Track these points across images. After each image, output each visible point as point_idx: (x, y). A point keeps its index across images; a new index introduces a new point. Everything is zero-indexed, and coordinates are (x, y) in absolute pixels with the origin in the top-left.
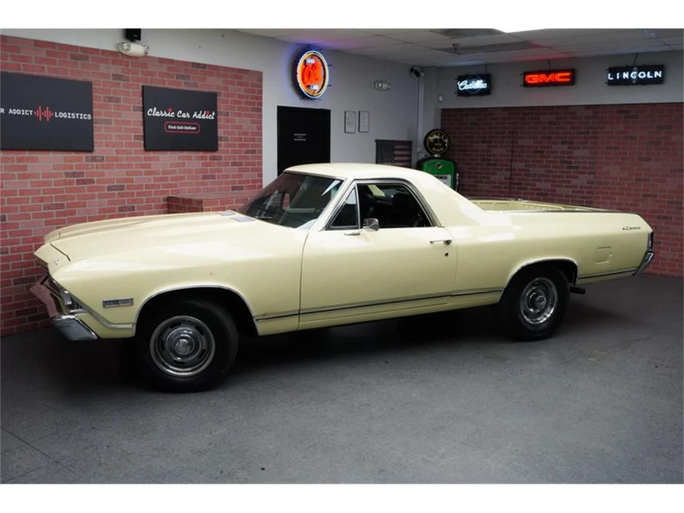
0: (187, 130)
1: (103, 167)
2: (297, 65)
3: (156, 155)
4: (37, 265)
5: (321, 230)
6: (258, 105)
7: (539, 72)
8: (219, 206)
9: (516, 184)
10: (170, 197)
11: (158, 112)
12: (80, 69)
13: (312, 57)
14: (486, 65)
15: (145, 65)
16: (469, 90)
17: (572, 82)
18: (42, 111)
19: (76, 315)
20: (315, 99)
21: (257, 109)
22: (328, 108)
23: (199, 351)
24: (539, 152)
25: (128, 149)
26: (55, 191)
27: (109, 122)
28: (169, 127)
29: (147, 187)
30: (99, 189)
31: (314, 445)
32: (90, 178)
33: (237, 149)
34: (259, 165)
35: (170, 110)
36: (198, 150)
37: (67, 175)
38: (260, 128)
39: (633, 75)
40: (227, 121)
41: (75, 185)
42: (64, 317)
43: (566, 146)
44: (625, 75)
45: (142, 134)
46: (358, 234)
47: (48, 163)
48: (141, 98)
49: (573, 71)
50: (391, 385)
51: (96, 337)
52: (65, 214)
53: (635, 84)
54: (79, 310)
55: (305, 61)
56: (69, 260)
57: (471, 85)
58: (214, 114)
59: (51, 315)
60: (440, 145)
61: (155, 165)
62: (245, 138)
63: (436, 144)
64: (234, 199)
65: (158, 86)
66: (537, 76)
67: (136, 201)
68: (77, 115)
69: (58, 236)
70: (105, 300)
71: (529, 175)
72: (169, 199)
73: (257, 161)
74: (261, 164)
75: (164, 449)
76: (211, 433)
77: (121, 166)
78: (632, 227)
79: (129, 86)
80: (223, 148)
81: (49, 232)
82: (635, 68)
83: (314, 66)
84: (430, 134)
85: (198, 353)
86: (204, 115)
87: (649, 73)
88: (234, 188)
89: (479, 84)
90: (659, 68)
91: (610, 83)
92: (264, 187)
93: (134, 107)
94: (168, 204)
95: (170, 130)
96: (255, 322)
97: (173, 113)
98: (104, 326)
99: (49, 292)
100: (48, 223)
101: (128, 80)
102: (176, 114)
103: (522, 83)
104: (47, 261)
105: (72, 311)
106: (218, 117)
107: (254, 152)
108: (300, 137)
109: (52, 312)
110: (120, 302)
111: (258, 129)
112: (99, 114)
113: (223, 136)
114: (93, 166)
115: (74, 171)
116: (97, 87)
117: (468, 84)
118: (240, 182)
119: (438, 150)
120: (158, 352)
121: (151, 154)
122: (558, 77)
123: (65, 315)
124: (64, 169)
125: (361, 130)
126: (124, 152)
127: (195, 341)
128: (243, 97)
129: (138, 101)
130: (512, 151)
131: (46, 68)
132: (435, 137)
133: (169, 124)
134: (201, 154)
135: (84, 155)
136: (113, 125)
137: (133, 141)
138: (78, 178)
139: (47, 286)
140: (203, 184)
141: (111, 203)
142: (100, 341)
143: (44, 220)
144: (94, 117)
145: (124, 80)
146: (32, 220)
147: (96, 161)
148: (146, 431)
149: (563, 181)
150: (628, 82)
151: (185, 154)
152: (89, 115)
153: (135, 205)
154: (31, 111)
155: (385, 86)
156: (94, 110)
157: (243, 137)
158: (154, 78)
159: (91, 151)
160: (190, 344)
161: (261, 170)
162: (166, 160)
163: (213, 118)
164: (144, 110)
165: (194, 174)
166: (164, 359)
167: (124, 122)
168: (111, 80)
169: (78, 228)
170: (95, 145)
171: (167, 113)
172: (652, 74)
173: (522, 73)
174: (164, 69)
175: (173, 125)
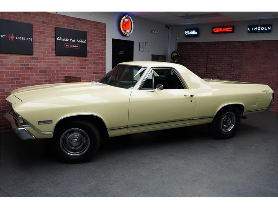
0: (74, 47)
1: (37, 62)
2: (120, 21)
3: (61, 58)
4: (8, 105)
5: (137, 90)
6: (104, 38)
7: (219, 27)
8: (88, 80)
9: (209, 74)
10: (66, 76)
11: (62, 39)
12: (27, 18)
13: (127, 18)
14: (197, 25)
15: (56, 18)
16: (190, 35)
17: (233, 31)
18: (10, 36)
19: (25, 128)
20: (127, 36)
21: (104, 39)
22: (133, 41)
23: (82, 145)
24: (218, 60)
25: (48, 54)
26: (15, 72)
27: (40, 42)
28: (66, 45)
29: (57, 71)
30: (36, 72)
31: (139, 190)
32: (31, 67)
33: (95, 56)
34: (104, 63)
35: (67, 38)
36: (79, 56)
37: (21, 65)
38: (105, 48)
39: (259, 29)
40: (91, 44)
41: (25, 70)
42: (19, 129)
43: (230, 58)
44: (255, 29)
45: (55, 48)
46: (154, 92)
47: (13, 59)
48: (54, 33)
49: (233, 27)
50: (169, 160)
51: (35, 138)
52: (20, 82)
53: (260, 32)
54: (27, 125)
55: (124, 20)
56: (22, 102)
57: (190, 33)
58: (85, 41)
59: (13, 128)
60: (178, 57)
61: (60, 62)
62: (99, 52)
63: (176, 57)
64: (95, 77)
65: (62, 27)
66: (218, 29)
67: (52, 78)
68: (26, 38)
69: (17, 92)
70: (39, 121)
71: (214, 70)
72: (66, 77)
73: (103, 62)
74: (105, 63)
75: (68, 192)
76: (89, 184)
77: (45, 62)
78: (266, 90)
79: (49, 27)
80: (89, 56)
81: (13, 90)
82: (259, 26)
83: (127, 22)
84: (173, 53)
85: (81, 146)
86: (81, 41)
87: (265, 28)
88: (94, 73)
89: (194, 32)
90: (269, 26)
91: (249, 32)
92: (106, 73)
93: (51, 36)
94: (66, 79)
95: (67, 47)
96: (108, 131)
97: (68, 40)
98: (39, 133)
99: (12, 117)
100: (12, 86)
101: (49, 24)
102: (69, 40)
103: (212, 32)
104: (11, 103)
105: (23, 126)
106: (88, 42)
107: (102, 58)
108: (121, 52)
109: (14, 126)
110: (46, 122)
111: (104, 48)
112: (36, 39)
113: (89, 50)
114: (33, 61)
115: (24, 63)
116: (35, 26)
117: (189, 32)
118: (96, 70)
119: (177, 59)
120: (63, 145)
121: (59, 57)
122: (227, 29)
123: (20, 128)
124: (20, 63)
125: (146, 50)
126: (47, 56)
127: (81, 140)
128: (98, 34)
129: (53, 33)
130: (207, 60)
131: (12, 17)
132: (175, 54)
133: (67, 44)
134: (80, 58)
135: (29, 57)
136: (42, 44)
137: (51, 51)
138: (26, 67)
139: (11, 114)
140: (80, 71)
141: (40, 78)
142: (36, 140)
143: (11, 85)
144: (33, 40)
145: (47, 24)
146: (5, 85)
147: (34, 59)
148: (58, 183)
149: (228, 73)
150: (257, 32)
151: (73, 58)
152: (31, 39)
153: (52, 79)
154: (5, 36)
155: (156, 32)
156: (34, 37)
157: (98, 51)
158: (60, 24)
159: (32, 55)
160: (78, 141)
161: (105, 65)
162: (65, 60)
163: (85, 42)
164: (56, 38)
165: (77, 66)
166: (66, 148)
167: (47, 43)
168: (41, 24)
169: (26, 88)
170: (34, 52)
171: (66, 39)
172: (267, 28)
173: (212, 28)
174: (64, 20)
175: (68, 45)
